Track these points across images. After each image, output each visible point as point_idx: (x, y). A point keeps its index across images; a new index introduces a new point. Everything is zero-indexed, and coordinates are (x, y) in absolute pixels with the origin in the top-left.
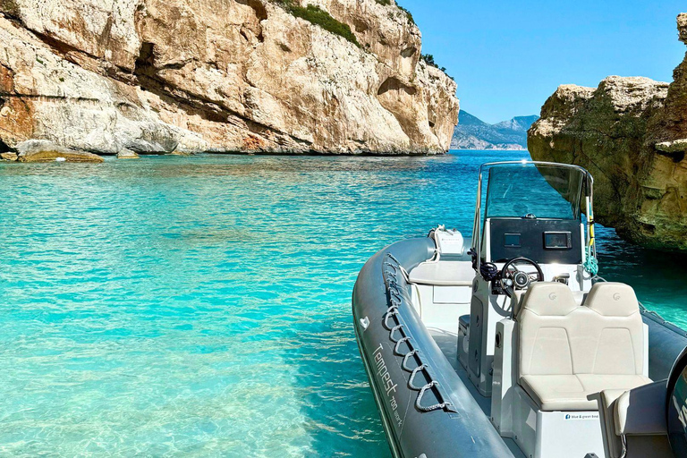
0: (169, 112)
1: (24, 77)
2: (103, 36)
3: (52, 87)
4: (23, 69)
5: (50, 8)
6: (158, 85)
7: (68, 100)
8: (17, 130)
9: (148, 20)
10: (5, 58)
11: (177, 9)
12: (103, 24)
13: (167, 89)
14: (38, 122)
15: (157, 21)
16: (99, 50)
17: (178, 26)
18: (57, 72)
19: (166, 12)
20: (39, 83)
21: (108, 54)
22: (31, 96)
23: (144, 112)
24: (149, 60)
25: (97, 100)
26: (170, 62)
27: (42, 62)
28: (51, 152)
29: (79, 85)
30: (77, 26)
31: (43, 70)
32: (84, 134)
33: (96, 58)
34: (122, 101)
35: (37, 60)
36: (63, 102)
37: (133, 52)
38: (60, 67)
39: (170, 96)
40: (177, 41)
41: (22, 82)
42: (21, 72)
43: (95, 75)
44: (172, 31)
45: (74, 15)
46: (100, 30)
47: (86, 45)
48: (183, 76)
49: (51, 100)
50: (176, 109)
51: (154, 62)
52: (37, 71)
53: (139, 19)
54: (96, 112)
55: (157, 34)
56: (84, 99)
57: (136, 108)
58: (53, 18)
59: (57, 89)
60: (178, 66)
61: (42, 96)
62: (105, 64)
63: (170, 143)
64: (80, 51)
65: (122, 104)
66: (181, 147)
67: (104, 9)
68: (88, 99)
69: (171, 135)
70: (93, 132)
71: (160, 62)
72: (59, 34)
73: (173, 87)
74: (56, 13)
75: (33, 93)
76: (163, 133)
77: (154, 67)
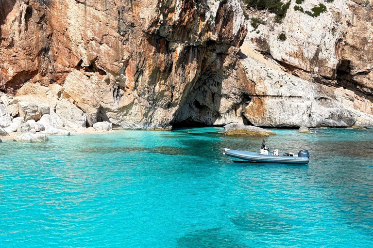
0: (360, 101)
1: (260, 86)
2: (313, 59)
3: (275, 90)
4: (260, 82)
5: (285, 46)
6: (353, 85)
7: (283, 98)
8: (256, 114)
9: (346, 48)
10: (251, 76)
11: (366, 38)
12: (314, 52)
13: (358, 87)
14: (266, 110)
15: (353, 47)
16: (311, 68)
17: (366, 49)
18: (278, 82)
19: (358, 41)
20: (267, 89)
21: (316, 69)
22: (264, 96)
23: (337, 102)
24: (348, 71)
25: (300, 97)
26: (361, 71)
27: (270, 77)
28: (241, 130)
29: (291, 88)
30: (300, 55)
31: (270, 82)
32: (291, 116)
33: (309, 72)
34: (322, 96)
35: (268, 76)
36: (280, 99)
37: (332, 67)
38: (281, 79)
39: (361, 92)
40: (365, 58)
41: (259, 89)
42: (259, 83)
43: (307, 82)
44: (362, 52)
45: (297, 49)
46: (311, 56)
47: (304, 66)
48: (369, 79)
49: (274, 98)
50: (364, 99)
51: (350, 72)
52: (267, 82)
53: (339, 47)
54: (299, 104)
55: (352, 55)
56: (293, 97)
57: (331, 100)
58: (286, 52)
59: (277, 91)
60: (365, 73)
61: (269, 96)
62: (314, 75)
63: (351, 121)
64: (300, 69)
65: (322, 98)
66: (358, 123)
67: (315, 44)
68: (296, 97)
69: (351, 116)
70: (296, 115)
71: (354, 72)
72: (289, 61)
73: (362, 86)
74: (288, 49)
75: (264, 94)
76: (346, 114)
77: (350, 75)
